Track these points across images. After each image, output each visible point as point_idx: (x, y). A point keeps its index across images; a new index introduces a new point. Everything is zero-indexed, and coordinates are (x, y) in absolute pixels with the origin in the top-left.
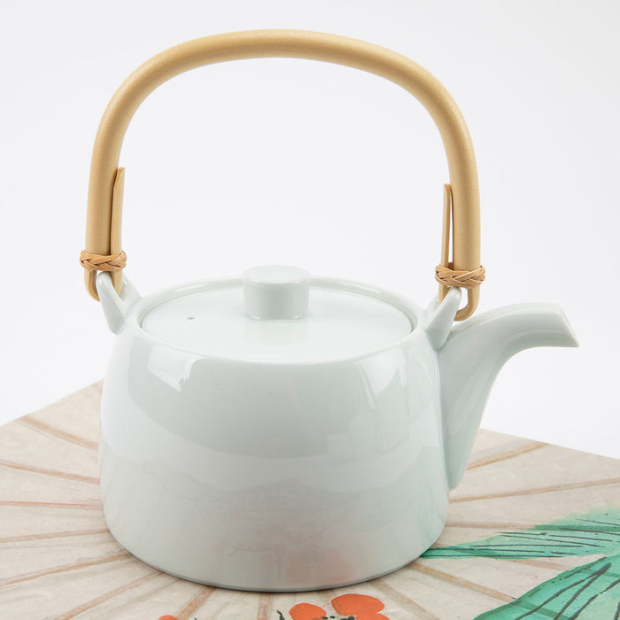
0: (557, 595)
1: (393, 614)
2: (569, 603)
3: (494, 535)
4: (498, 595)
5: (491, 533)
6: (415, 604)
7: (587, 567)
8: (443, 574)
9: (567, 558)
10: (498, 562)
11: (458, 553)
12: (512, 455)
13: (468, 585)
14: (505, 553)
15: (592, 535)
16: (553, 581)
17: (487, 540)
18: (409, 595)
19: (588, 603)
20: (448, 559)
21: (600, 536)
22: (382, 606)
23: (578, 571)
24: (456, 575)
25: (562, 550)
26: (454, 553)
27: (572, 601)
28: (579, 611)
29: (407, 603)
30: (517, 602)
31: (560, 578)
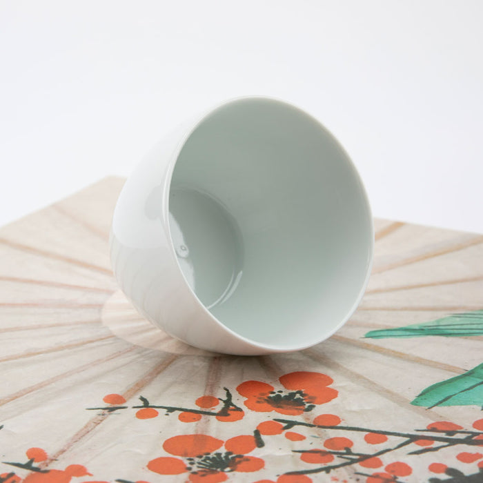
1: (343, 387)
3: (444, 316)
4: (449, 368)
5: (441, 315)
6: (365, 378)
8: (393, 351)
10: (450, 339)
11: (408, 333)
12: (460, 247)
13: (419, 361)
14: (456, 331)
17: (438, 321)
18: (358, 370)
20: (398, 339)
22: (331, 381)
24: (407, 352)
26: (404, 333)
29: (357, 377)
30: (470, 374)
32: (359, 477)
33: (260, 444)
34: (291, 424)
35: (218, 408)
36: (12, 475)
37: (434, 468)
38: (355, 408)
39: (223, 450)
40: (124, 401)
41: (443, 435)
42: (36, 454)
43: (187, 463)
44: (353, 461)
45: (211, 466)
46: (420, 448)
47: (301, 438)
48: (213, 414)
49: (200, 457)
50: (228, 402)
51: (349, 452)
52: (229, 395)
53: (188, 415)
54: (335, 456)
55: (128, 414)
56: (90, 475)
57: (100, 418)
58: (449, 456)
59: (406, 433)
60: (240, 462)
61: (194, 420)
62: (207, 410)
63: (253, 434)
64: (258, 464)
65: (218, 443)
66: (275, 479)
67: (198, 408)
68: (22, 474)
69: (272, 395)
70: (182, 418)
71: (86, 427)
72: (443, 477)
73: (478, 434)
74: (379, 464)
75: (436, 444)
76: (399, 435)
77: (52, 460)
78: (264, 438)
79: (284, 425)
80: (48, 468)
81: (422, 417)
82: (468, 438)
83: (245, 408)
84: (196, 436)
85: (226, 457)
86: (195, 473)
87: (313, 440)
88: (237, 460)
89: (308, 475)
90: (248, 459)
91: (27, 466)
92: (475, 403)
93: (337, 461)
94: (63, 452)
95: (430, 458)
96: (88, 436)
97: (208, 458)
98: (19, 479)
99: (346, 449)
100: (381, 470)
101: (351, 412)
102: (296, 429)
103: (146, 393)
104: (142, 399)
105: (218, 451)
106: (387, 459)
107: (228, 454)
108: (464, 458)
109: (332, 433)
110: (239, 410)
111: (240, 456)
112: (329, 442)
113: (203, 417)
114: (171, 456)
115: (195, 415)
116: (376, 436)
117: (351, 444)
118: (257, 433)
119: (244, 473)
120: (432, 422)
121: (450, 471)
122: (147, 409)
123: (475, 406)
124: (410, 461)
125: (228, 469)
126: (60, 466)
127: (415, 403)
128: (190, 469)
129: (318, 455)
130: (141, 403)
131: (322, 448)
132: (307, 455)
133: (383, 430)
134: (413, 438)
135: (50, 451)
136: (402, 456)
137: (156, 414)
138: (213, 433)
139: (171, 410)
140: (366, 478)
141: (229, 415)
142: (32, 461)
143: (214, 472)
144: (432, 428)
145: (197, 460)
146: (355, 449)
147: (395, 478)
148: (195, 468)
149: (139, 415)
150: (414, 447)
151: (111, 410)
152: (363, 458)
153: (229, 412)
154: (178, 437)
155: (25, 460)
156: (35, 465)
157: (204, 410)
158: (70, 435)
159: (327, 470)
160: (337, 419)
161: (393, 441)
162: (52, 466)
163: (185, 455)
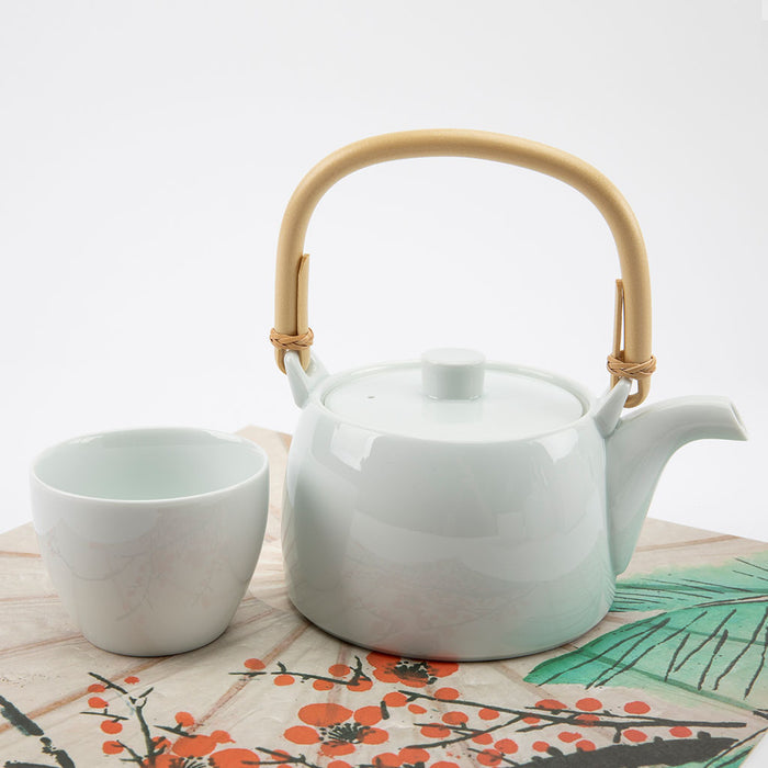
0: (618, 645)
2: (628, 653)
7: (648, 621)
9: (629, 612)
15: (655, 593)
16: (614, 633)
19: (645, 653)
21: (662, 593)
23: (639, 624)
25: (624, 606)
27: (630, 650)
28: (637, 660)
30: (580, 651)
31: (621, 630)
32: (471, 752)
33: (386, 716)
34: (414, 696)
35: (349, 677)
36: (163, 738)
37: (538, 746)
38: (472, 683)
39: (352, 721)
40: (264, 667)
41: (549, 713)
42: (184, 719)
43: (319, 732)
44: (467, 737)
45: (341, 737)
46: (527, 726)
47: (423, 711)
48: (344, 683)
49: (332, 727)
50: (358, 671)
51: (464, 728)
52: (359, 664)
53: (322, 683)
54: (451, 731)
55: (266, 681)
56: (234, 742)
57: (242, 683)
58: (551, 735)
59: (516, 710)
60: (366, 734)
61: (327, 688)
62: (339, 679)
63: (379, 705)
64: (383, 737)
65: (348, 713)
66: (397, 753)
67: (330, 676)
68: (173, 738)
69: (398, 666)
70: (316, 686)
71: (229, 692)
72: (545, 755)
73: (580, 714)
74: (490, 740)
75: (543, 722)
76: (509, 711)
77: (198, 725)
78: (389, 709)
79: (409, 697)
80: (195, 733)
81: (531, 694)
82: (571, 717)
83: (373, 678)
84: (328, 704)
85: (355, 728)
86: (326, 743)
87: (433, 714)
88: (365, 731)
89: (426, 750)
90: (374, 731)
91: (176, 731)
92: (580, 682)
93: (453, 736)
94: (208, 717)
95: (535, 736)
96: (231, 701)
97: (339, 729)
98: (170, 743)
99: (462, 724)
100: (491, 746)
101: (469, 686)
102: (419, 702)
103: (283, 659)
104: (280, 665)
105: (347, 722)
106: (497, 736)
107: (357, 724)
108: (565, 737)
109: (451, 708)
110: (369, 680)
111: (367, 728)
112: (448, 717)
113: (336, 685)
114: (305, 725)
115: (328, 684)
116: (490, 711)
117: (467, 719)
118: (383, 704)
119: (370, 745)
120: (540, 699)
121: (552, 750)
122: (284, 676)
123: (580, 685)
124: (517, 738)
125: (356, 741)
126: (206, 731)
127: (527, 679)
128: (322, 739)
129: (436, 729)
130: (279, 670)
131: (440, 722)
132: (428, 729)
133: (496, 706)
134: (522, 716)
135: (197, 716)
136: (509, 733)
137: (292, 681)
138: (343, 703)
139: (306, 677)
140: (477, 754)
141: (358, 684)
142: (180, 726)
143: (343, 743)
144: (540, 707)
145: (328, 730)
146: (469, 725)
147: (503, 755)
148: (326, 739)
149: (278, 682)
150: (522, 724)
151: (252, 675)
152: (477, 734)
153: (359, 682)
154: (311, 706)
155: (174, 725)
156: (183, 729)
157: (336, 678)
158: (215, 700)
159: (444, 744)
160: (456, 693)
161: (504, 717)
162: (200, 732)
163: (317, 724)
